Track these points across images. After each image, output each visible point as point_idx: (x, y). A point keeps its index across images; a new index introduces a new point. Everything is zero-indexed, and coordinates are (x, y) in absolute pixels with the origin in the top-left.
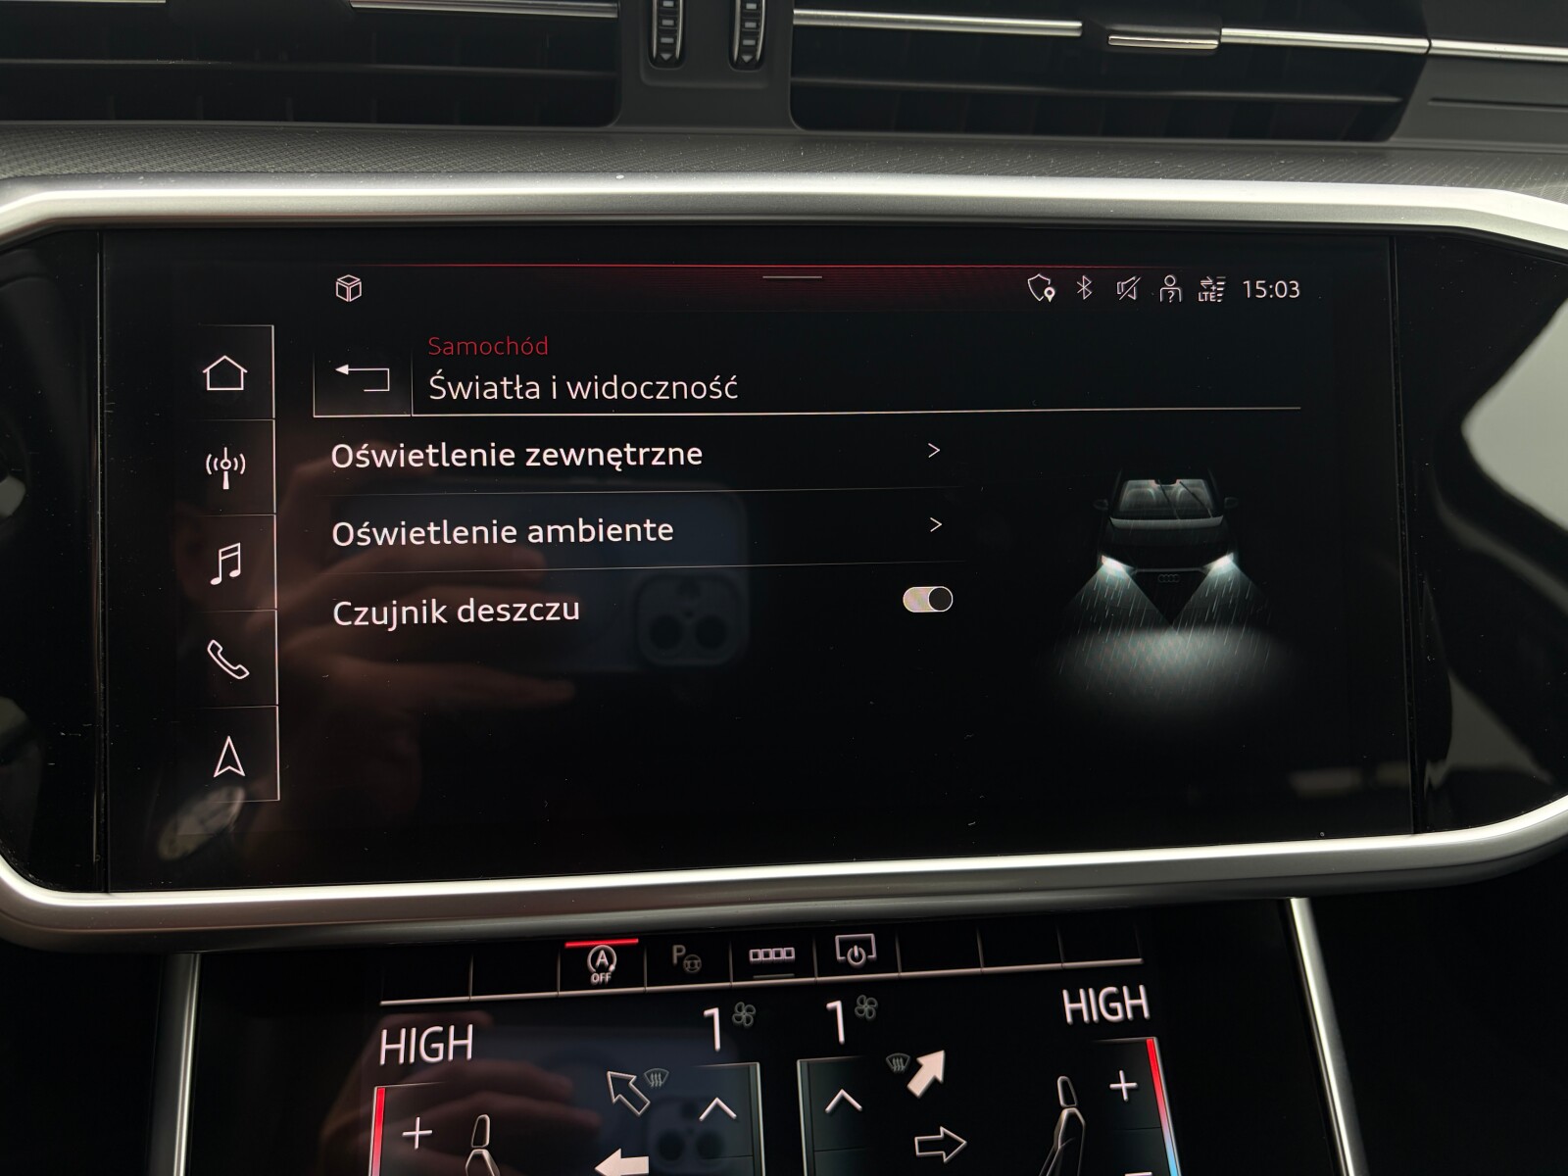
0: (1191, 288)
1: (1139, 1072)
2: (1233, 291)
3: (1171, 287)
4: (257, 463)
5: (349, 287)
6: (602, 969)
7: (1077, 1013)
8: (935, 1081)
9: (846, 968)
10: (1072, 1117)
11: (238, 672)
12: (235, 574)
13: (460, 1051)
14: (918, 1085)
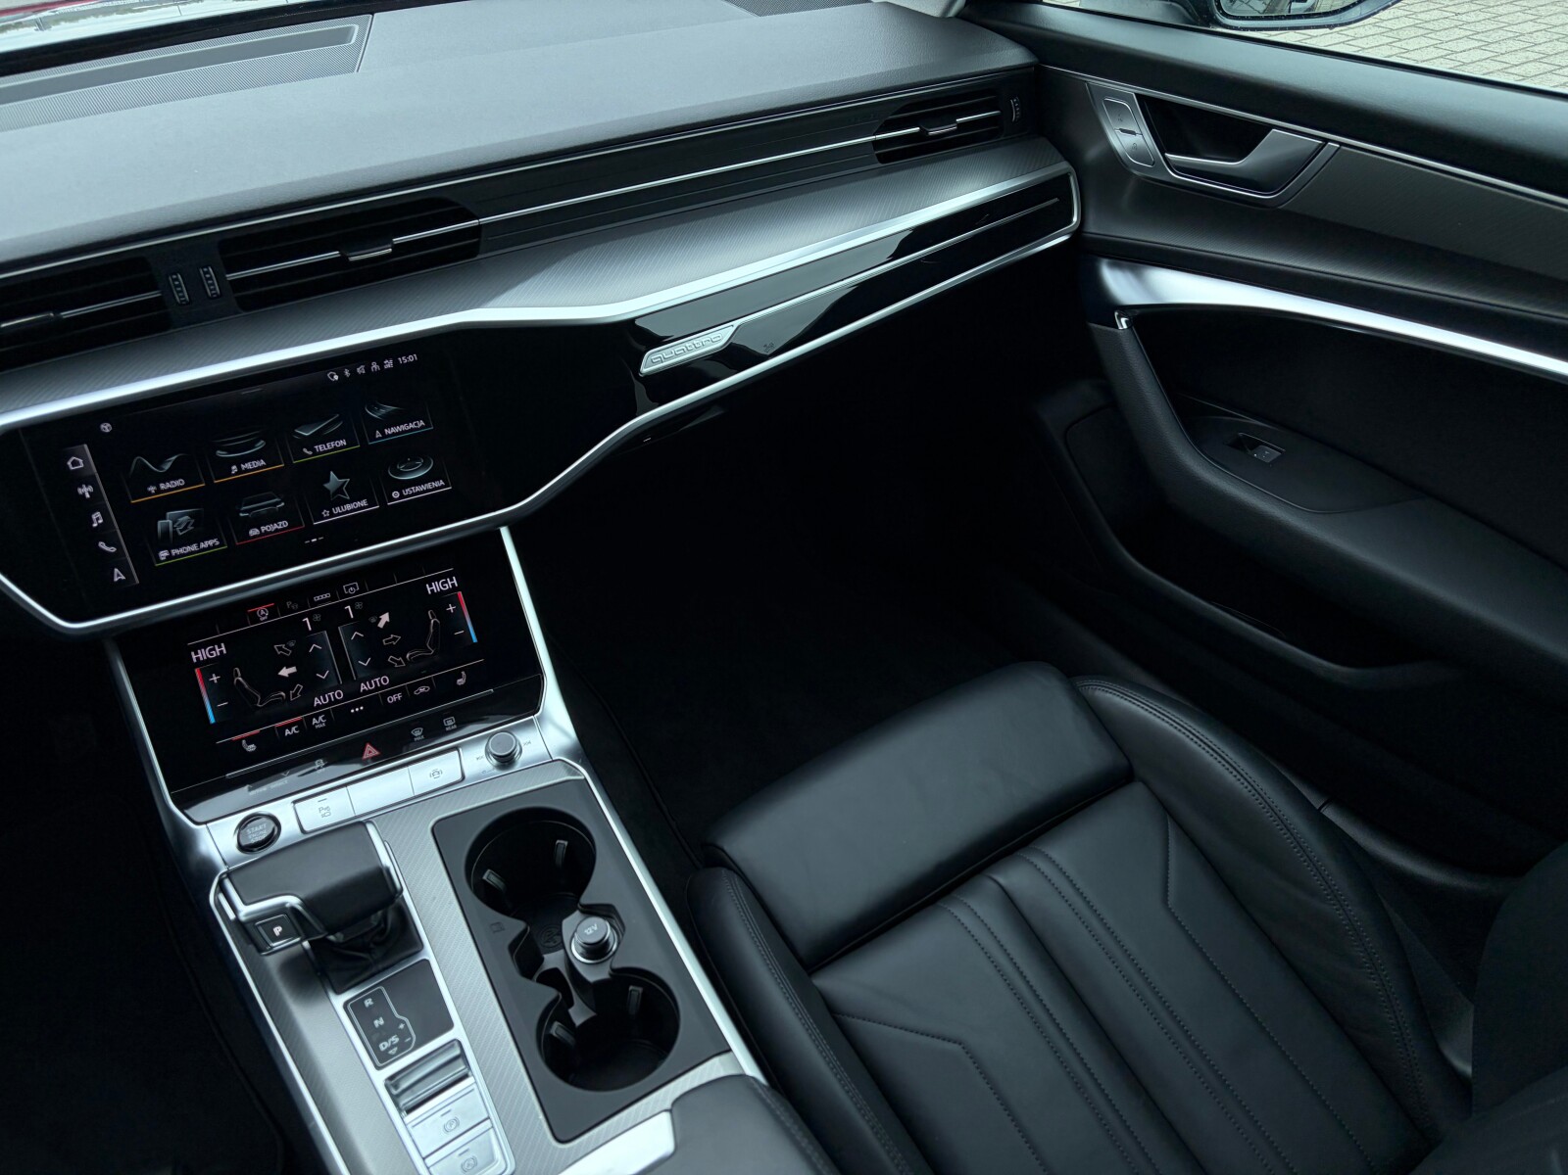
0: (381, 365)
1: (456, 603)
2: (396, 362)
3: (375, 366)
4: (96, 487)
5: (106, 427)
6: (264, 615)
7: (432, 591)
8: (387, 622)
9: (349, 595)
10: (435, 622)
11: (113, 549)
12: (101, 521)
13: (221, 652)
14: (381, 625)
